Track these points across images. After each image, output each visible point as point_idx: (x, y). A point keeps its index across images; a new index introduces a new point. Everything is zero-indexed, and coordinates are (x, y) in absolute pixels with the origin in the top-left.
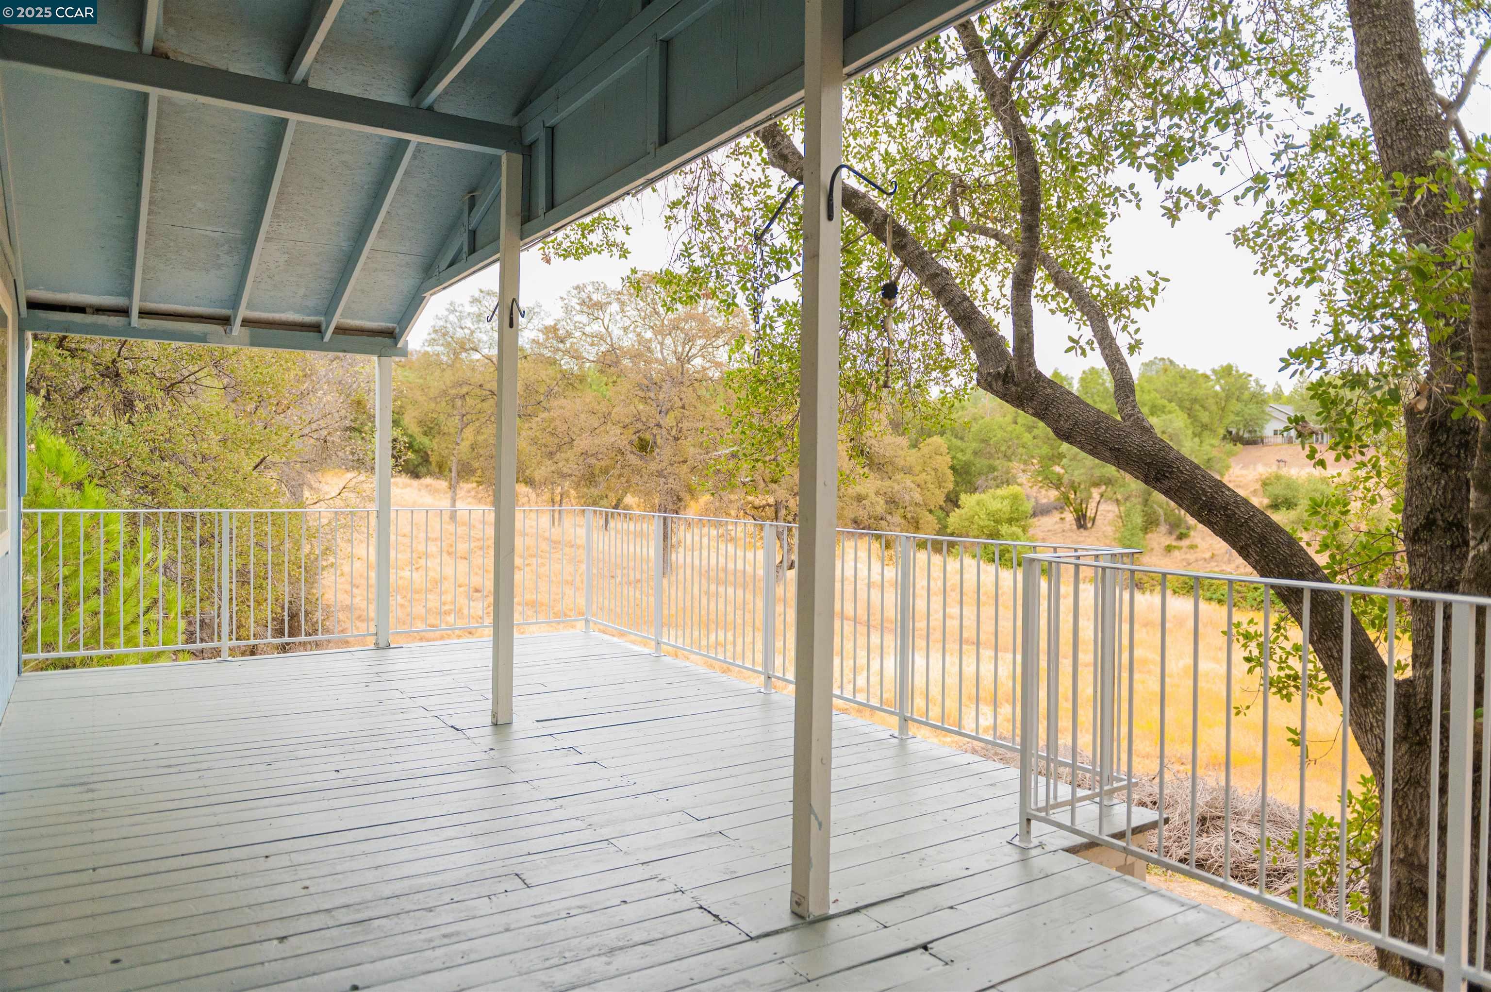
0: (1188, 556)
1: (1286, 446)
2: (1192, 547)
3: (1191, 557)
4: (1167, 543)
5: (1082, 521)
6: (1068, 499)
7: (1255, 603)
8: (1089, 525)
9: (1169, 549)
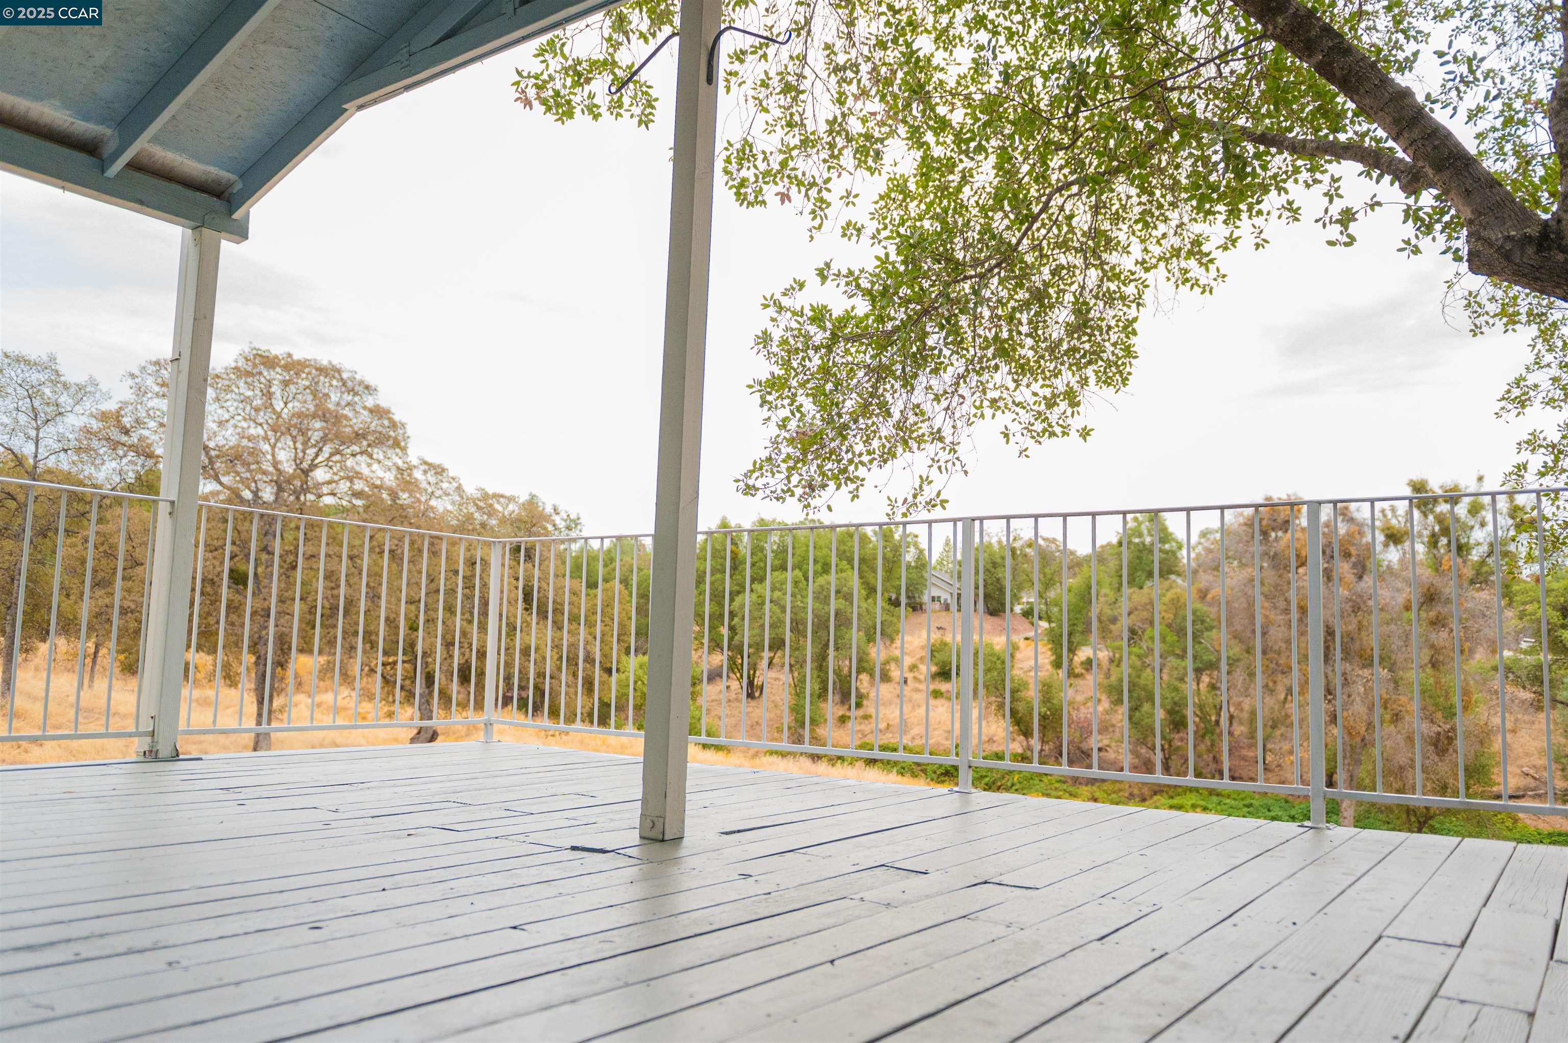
0: (863, 727)
1: (944, 613)
2: (866, 717)
3: (866, 727)
4: (840, 713)
5: (753, 691)
6: (735, 663)
7: (935, 776)
8: (757, 694)
9: (843, 720)
